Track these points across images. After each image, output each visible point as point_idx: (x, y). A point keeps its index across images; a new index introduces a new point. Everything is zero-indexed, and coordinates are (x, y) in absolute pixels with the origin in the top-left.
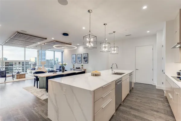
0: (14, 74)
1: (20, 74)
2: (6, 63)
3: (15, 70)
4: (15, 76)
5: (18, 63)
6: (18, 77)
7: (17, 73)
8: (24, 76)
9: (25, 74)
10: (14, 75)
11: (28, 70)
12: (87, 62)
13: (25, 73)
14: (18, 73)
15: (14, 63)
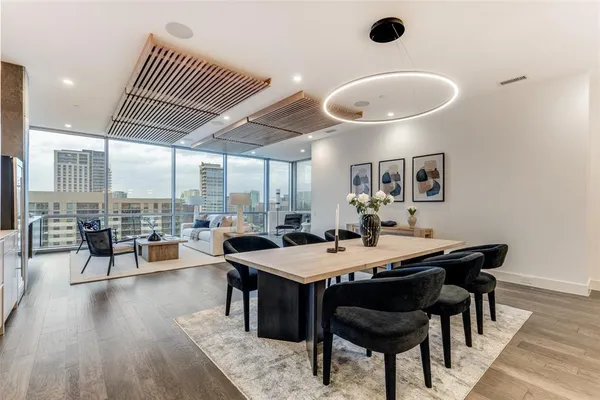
0: (140, 241)
1: (162, 241)
2: (123, 205)
3: (145, 225)
4: (145, 251)
5: (151, 207)
6: (154, 256)
7: (150, 240)
8: (172, 251)
9: (177, 244)
10: (140, 248)
11: (185, 227)
12: (439, 197)
13: (177, 239)
14: (154, 237)
15: (142, 207)
